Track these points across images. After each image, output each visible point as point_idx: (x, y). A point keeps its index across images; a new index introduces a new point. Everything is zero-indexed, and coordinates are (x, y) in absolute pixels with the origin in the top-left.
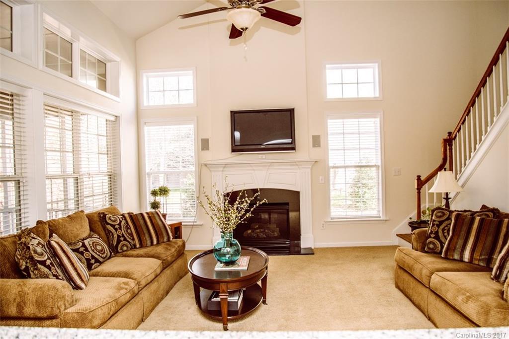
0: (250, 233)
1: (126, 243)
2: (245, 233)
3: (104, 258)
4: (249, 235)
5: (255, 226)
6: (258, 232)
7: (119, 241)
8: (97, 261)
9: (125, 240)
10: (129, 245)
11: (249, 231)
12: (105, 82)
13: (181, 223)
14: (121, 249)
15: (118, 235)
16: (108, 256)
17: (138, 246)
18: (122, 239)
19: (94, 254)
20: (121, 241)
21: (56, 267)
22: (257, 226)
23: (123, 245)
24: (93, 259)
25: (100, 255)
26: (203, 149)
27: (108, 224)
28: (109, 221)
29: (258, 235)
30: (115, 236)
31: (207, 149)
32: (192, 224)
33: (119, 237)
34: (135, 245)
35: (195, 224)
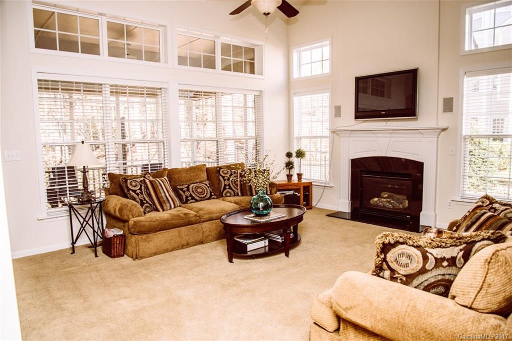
0: (376, 202)
1: (230, 190)
2: (371, 200)
3: (201, 198)
4: (375, 203)
5: (384, 194)
6: (384, 202)
7: (225, 188)
8: (193, 198)
9: (230, 188)
10: (232, 193)
11: (376, 199)
12: (253, 63)
13: (311, 183)
14: (225, 195)
15: (225, 184)
16: (207, 197)
17: (240, 195)
18: (227, 187)
19: (192, 193)
20: (226, 189)
21: (144, 195)
22: (387, 195)
23: (228, 192)
24: (190, 196)
25: (198, 195)
26: (336, 116)
27: (221, 175)
28: (221, 174)
29: (383, 204)
30: (223, 184)
31: (340, 116)
32: (324, 185)
33: (225, 185)
34: (238, 193)
35: (326, 185)
